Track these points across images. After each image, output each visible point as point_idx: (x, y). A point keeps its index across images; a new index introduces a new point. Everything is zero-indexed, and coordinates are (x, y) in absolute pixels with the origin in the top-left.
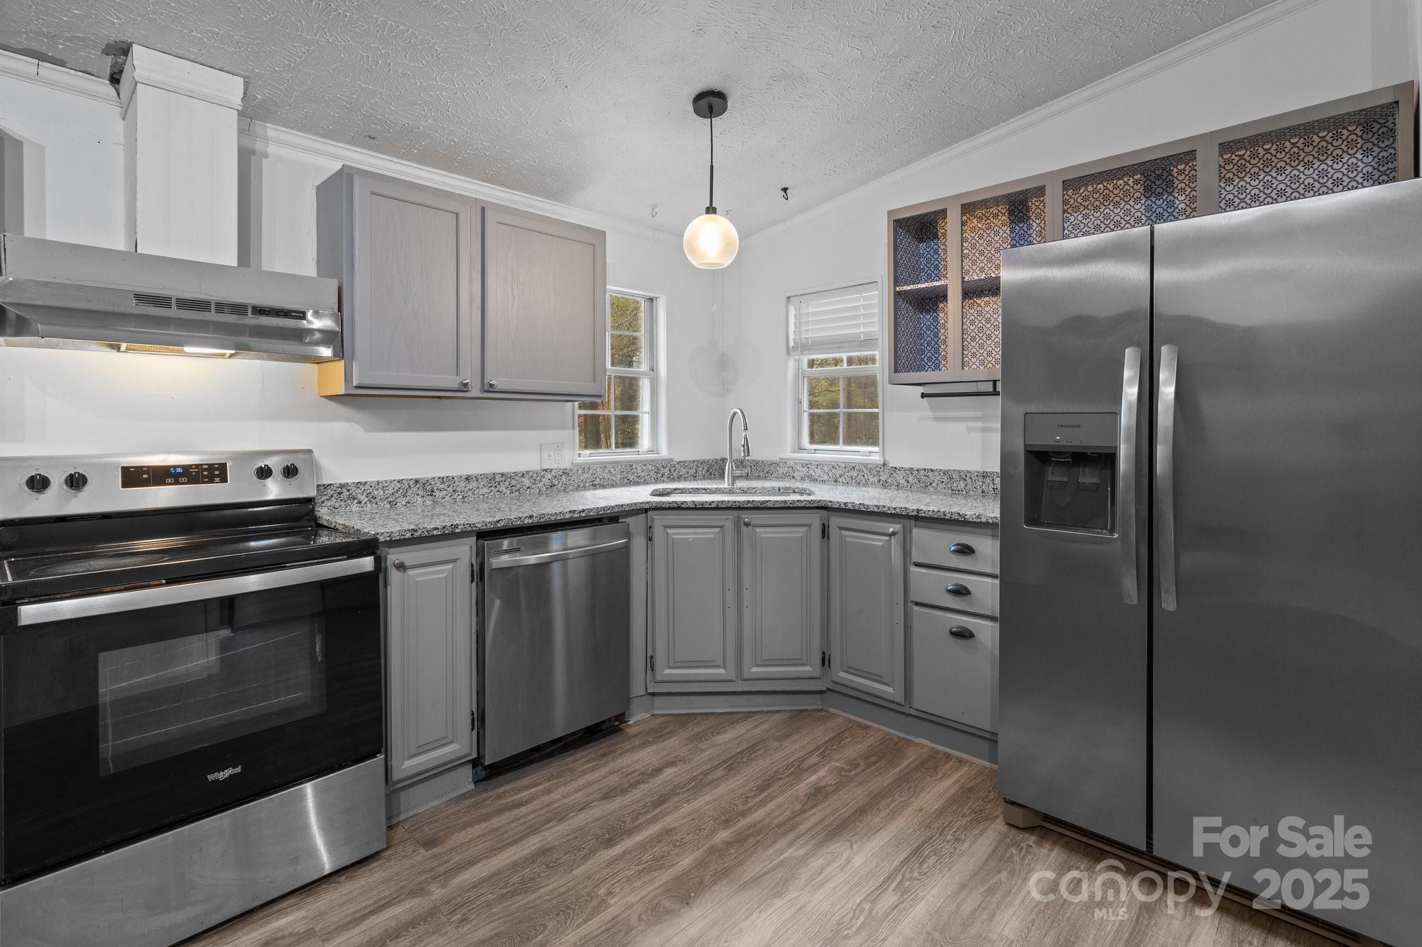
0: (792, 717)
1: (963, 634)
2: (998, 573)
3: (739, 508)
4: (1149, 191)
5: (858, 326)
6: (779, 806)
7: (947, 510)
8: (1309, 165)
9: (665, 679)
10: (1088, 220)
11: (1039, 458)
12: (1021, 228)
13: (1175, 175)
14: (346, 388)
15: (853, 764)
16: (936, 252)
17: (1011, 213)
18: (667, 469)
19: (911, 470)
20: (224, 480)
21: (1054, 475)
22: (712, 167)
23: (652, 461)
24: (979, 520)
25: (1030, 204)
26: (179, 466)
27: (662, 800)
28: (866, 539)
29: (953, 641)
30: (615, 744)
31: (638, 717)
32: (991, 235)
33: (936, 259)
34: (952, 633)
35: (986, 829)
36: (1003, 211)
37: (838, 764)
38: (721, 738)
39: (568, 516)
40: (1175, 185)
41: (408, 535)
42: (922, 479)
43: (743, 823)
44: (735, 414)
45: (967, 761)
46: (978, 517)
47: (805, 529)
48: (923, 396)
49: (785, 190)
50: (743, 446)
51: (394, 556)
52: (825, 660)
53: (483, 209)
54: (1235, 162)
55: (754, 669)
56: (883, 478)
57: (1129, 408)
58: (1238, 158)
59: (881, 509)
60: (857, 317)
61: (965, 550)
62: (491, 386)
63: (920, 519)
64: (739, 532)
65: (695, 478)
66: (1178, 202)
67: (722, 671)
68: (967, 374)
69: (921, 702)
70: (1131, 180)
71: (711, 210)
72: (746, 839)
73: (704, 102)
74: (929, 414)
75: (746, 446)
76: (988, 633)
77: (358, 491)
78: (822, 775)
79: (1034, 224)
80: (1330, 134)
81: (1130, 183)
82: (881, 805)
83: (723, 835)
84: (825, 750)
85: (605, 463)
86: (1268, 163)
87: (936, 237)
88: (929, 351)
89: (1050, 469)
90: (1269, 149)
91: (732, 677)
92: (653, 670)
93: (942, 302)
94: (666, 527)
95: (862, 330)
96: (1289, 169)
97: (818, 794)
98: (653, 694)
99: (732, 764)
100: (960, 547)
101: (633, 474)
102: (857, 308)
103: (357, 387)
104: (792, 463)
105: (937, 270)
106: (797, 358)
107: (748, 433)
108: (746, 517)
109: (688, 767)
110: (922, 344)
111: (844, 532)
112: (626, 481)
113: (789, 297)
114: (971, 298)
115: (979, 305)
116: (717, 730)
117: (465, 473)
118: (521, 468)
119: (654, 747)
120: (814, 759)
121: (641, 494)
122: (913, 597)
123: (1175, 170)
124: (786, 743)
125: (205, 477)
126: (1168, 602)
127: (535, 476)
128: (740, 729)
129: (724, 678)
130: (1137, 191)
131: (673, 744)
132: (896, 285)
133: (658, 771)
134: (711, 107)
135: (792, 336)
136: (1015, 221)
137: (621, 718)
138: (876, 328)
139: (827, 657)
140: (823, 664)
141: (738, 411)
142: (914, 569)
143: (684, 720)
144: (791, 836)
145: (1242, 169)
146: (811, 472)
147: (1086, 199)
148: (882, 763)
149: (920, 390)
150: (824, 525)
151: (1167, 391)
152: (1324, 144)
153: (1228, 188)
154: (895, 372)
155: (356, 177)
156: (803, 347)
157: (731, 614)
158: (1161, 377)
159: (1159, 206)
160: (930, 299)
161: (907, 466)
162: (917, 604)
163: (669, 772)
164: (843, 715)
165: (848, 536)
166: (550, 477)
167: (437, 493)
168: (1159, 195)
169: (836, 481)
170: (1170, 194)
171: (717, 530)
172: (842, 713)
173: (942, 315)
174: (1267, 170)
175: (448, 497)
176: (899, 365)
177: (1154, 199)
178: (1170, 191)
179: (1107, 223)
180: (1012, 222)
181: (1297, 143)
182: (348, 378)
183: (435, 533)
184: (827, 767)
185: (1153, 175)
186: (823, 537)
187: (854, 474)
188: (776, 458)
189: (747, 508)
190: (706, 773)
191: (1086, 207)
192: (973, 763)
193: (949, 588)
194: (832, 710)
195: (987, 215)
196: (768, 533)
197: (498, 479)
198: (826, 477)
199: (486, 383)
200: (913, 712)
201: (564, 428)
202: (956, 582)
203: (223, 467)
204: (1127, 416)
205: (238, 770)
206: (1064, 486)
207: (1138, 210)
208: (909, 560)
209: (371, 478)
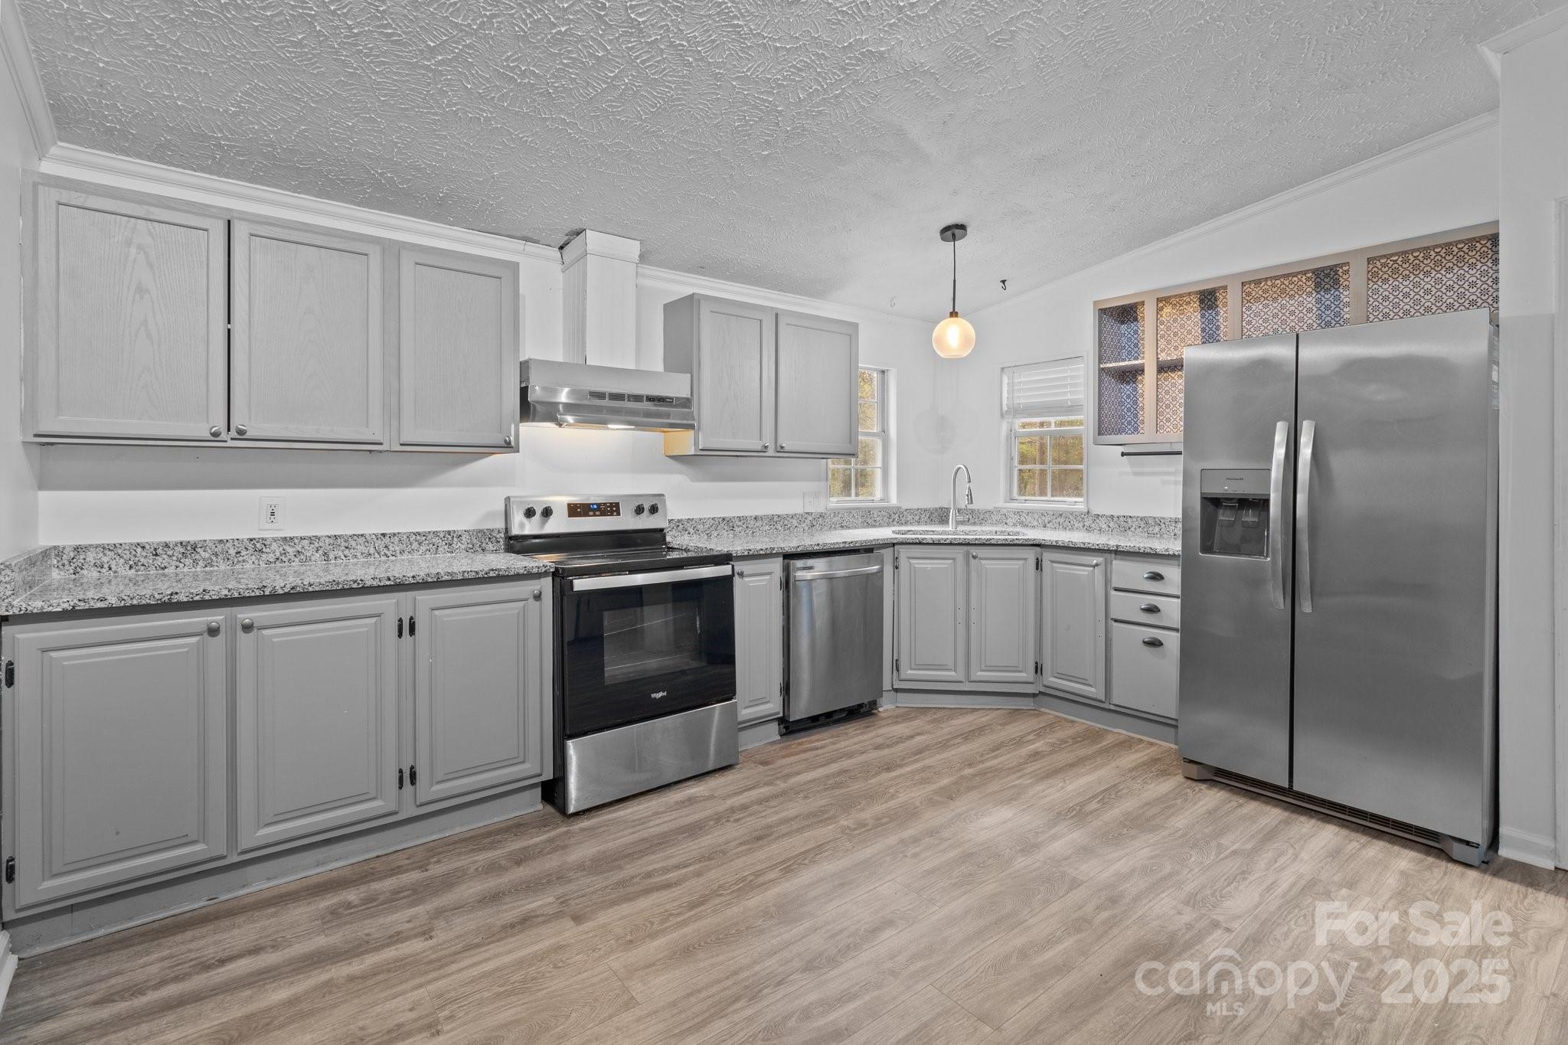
0: (1010, 713)
1: (1154, 643)
2: (1179, 593)
3: (968, 544)
4: (1318, 286)
5: (1065, 393)
6: (1008, 759)
7: (1142, 545)
8: (1449, 270)
9: (909, 678)
10: (1268, 309)
11: (1213, 503)
12: (1210, 314)
13: (1341, 274)
14: (695, 450)
15: (1063, 741)
16: (1136, 332)
17: (1201, 301)
18: (897, 515)
19: (1112, 517)
20: (619, 514)
21: (1224, 516)
22: (955, 281)
23: (884, 508)
24: (1167, 553)
25: (1218, 294)
26: (595, 504)
27: (919, 752)
28: (1073, 570)
29: (1146, 649)
30: (873, 722)
31: (886, 706)
32: (1184, 319)
33: (1136, 339)
34: (1145, 643)
35: (1167, 780)
36: (1195, 300)
37: (1051, 741)
38: (954, 722)
39: (842, 546)
40: (1341, 283)
41: (746, 553)
42: (1123, 523)
43: (981, 766)
44: (959, 469)
45: (1157, 744)
46: (1167, 550)
47: (1021, 562)
48: (1123, 454)
49: (1004, 282)
50: (968, 495)
51: (739, 567)
52: (1038, 669)
53: (777, 315)
54: (1390, 265)
55: (979, 673)
56: (1087, 524)
57: (1278, 465)
58: (1392, 263)
59: (1087, 546)
60: (1065, 386)
61: (1156, 577)
62: (782, 447)
63: (1118, 553)
64: (968, 564)
65: (919, 523)
66: (1343, 297)
67: (953, 673)
68: (1159, 438)
69: (1119, 698)
70: (1304, 277)
71: (954, 314)
72: (985, 773)
73: (949, 233)
74: (1128, 469)
75: (970, 495)
76: (1172, 641)
77: (688, 525)
78: (1039, 745)
79: (1221, 311)
80: (1467, 246)
81: (1303, 279)
82: (1086, 763)
83: (968, 771)
84: (1039, 733)
85: (851, 509)
86: (1416, 267)
87: (1136, 319)
88: (1129, 416)
89: (1221, 511)
90: (1418, 256)
91: (962, 678)
92: (898, 671)
93: (1140, 375)
94: (909, 558)
95: (1069, 397)
96: (1434, 273)
97: (1036, 755)
98: (897, 690)
99: (967, 736)
100: (1150, 574)
101: (871, 518)
102: (1065, 378)
103: (702, 450)
104: (1005, 511)
105: (1136, 349)
106: (1010, 420)
107: (971, 485)
108: (974, 551)
109: (933, 736)
110: (1123, 411)
111: (1055, 565)
112: (866, 524)
113: (1003, 368)
114: (1166, 372)
115: (1173, 378)
116: (951, 718)
117: (754, 514)
118: (791, 512)
119: (904, 725)
120: (1031, 737)
121: (885, 533)
122: (1114, 615)
123: (1341, 270)
124: (1007, 727)
125: (609, 511)
126: (1306, 607)
127: (801, 518)
128: (970, 718)
129: (955, 679)
130: (1309, 286)
131: (918, 723)
132: (1100, 362)
133: (912, 737)
134: (954, 235)
135: (1005, 402)
136: (1205, 308)
137: (873, 704)
138: (1082, 396)
139: (1039, 667)
140: (1036, 672)
141: (962, 466)
142: (1113, 593)
143: (924, 711)
144: (1019, 774)
145: (1395, 271)
146: (1022, 518)
147: (1265, 291)
148: (1086, 742)
149: (1121, 449)
150: (1037, 559)
151: (1306, 452)
152: (1462, 254)
153: (1384, 287)
154: (1099, 434)
155: (702, 302)
156: (1016, 411)
157: (961, 629)
158: (1302, 440)
159: (1328, 299)
160: (1130, 372)
161: (1109, 513)
162: (1116, 621)
163: (919, 739)
164: (1051, 713)
165: (1056, 568)
166: (811, 519)
167: (736, 529)
168: (1327, 291)
169: (1045, 527)
170: (1337, 289)
171: (950, 561)
172: (1051, 712)
173: (1140, 386)
174: (1416, 273)
175: (743, 532)
176: (1102, 429)
177: (1323, 294)
178: (1336, 287)
179: (1284, 312)
180: (1202, 309)
181: (1440, 252)
182: (696, 443)
183: (761, 552)
184: (1043, 742)
185: (1323, 274)
186: (1037, 569)
187: (1062, 520)
188: (990, 507)
189: (975, 544)
190: (948, 740)
191: (1266, 299)
192: (1161, 746)
193: (1143, 607)
194: (1043, 710)
195: (1181, 303)
196: (992, 565)
197: (775, 519)
198: (1036, 523)
199: (778, 445)
200: (1112, 707)
201: (820, 480)
202: (1147, 603)
203: (617, 504)
204: (1276, 473)
205: (665, 694)
206: (1231, 524)
207: (1309, 302)
208: (1109, 587)
209: (695, 515)
